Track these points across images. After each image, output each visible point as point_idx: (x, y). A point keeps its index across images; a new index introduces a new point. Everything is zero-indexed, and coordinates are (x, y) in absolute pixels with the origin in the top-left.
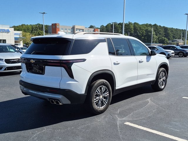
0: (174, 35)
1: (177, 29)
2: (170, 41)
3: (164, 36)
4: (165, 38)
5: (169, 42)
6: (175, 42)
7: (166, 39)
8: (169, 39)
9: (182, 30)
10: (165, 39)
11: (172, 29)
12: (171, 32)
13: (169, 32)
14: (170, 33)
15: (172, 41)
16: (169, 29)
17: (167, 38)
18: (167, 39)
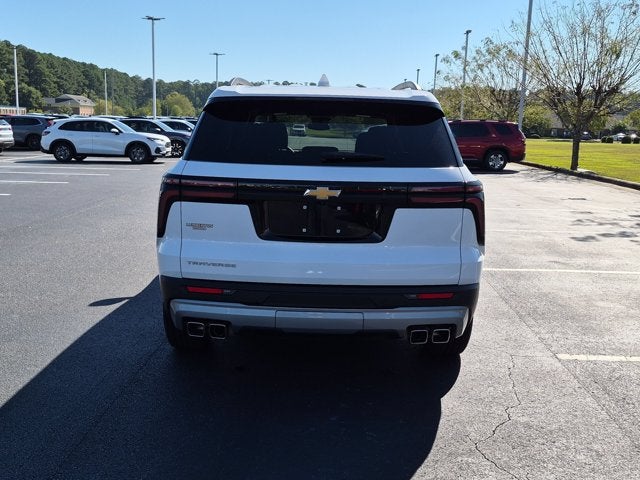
0: (58, 78)
1: (65, 59)
2: (51, 101)
3: (27, 79)
4: (32, 89)
5: (45, 101)
6: (68, 105)
7: (36, 93)
8: (45, 94)
9: (84, 64)
10: (30, 92)
11: (50, 59)
12: (48, 67)
13: (43, 66)
14: (47, 71)
15: (58, 101)
16: (39, 57)
17: (36, 88)
18: (39, 94)
